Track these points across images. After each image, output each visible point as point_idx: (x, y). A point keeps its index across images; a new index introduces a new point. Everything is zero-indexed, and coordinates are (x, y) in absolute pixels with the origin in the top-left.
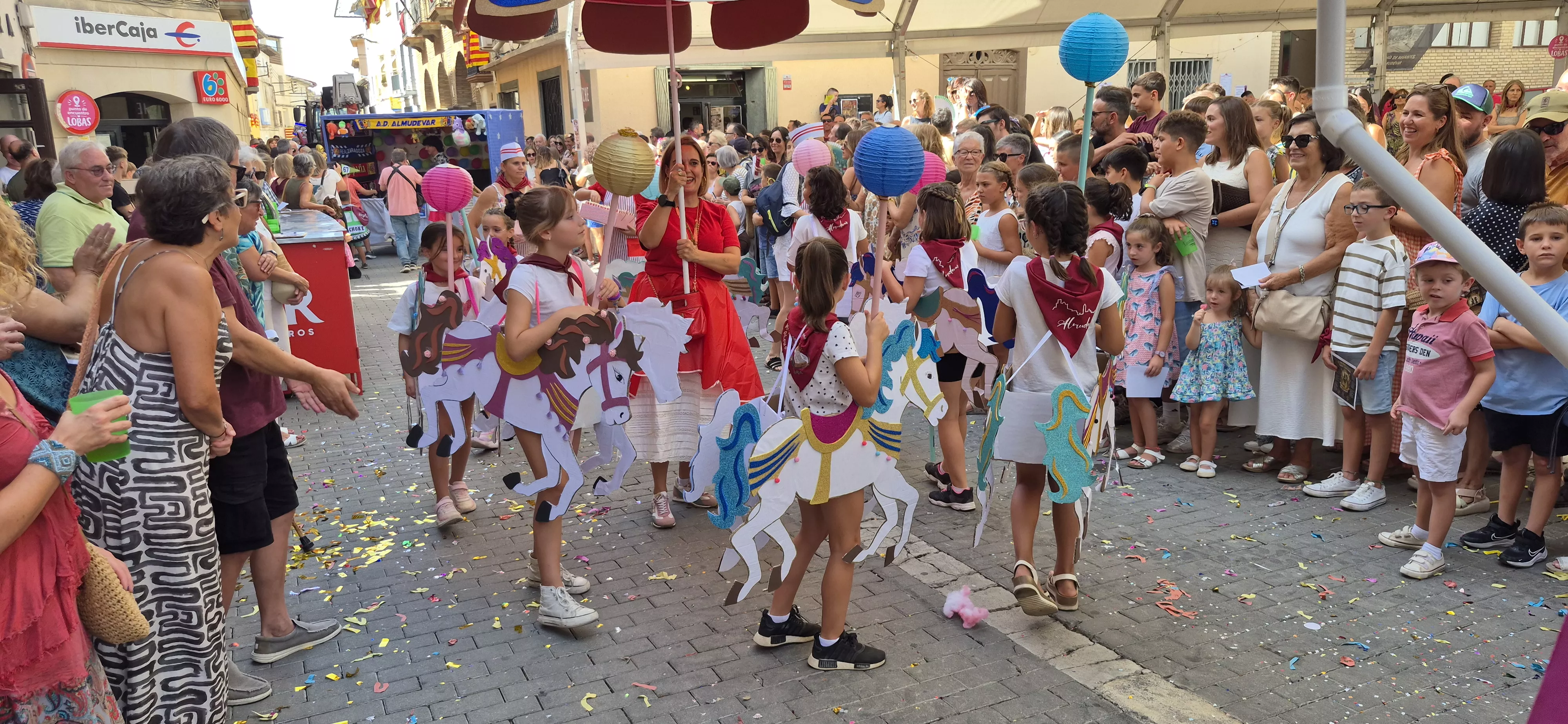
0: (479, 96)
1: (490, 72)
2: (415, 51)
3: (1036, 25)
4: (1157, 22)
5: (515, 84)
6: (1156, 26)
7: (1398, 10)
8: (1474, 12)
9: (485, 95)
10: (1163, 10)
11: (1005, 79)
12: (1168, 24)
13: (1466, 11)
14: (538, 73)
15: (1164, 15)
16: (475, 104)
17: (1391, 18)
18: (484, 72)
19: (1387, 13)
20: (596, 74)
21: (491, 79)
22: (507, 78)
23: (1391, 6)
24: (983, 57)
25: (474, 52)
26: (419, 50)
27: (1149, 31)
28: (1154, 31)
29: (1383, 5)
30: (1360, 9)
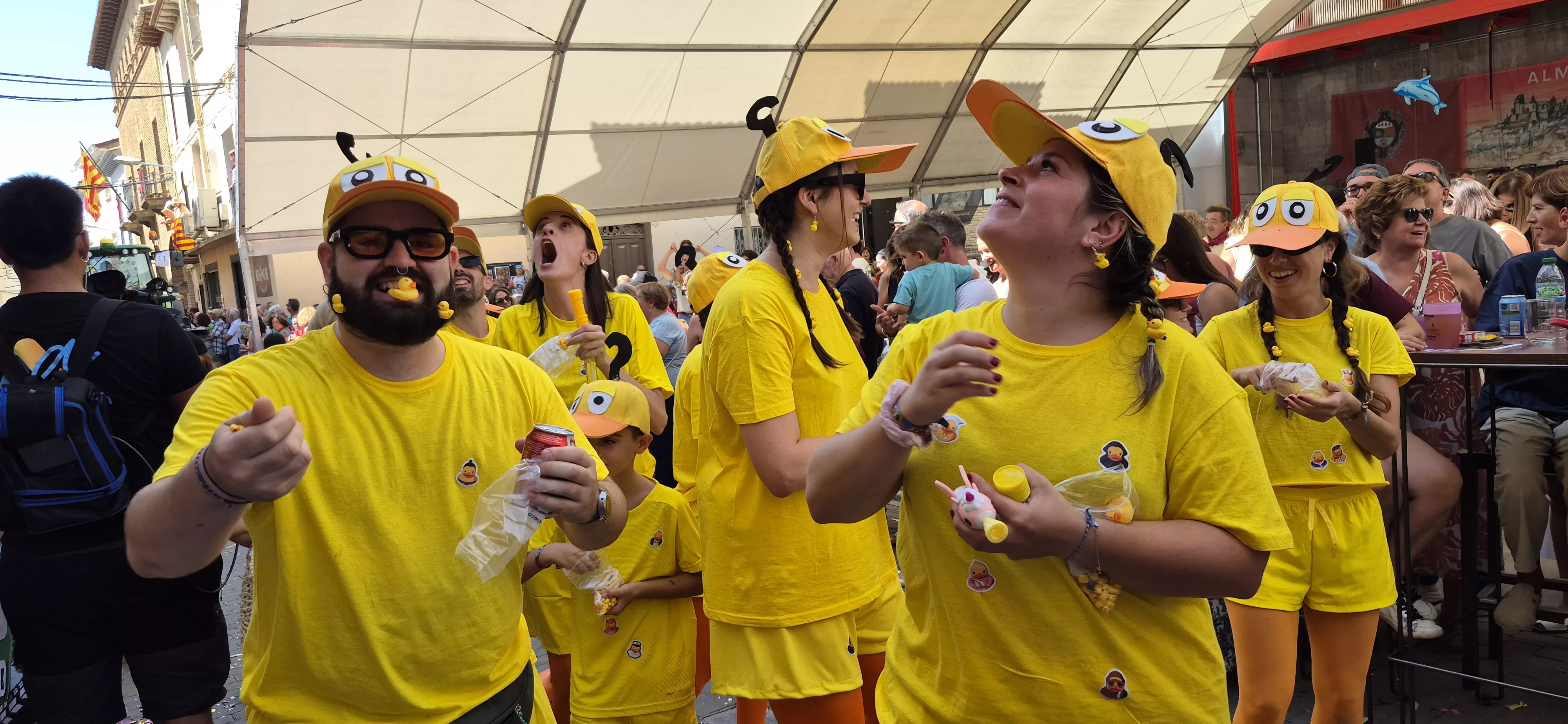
0: (190, 276)
1: (197, 255)
2: (133, 235)
3: (641, 206)
4: (739, 200)
5: (215, 266)
6: (739, 204)
7: (928, 183)
8: (989, 181)
9: (195, 274)
10: (742, 192)
11: (635, 246)
12: (746, 202)
13: (983, 181)
14: (231, 257)
15: (743, 195)
16: (186, 283)
17: (922, 189)
18: (190, 255)
19: (918, 186)
20: (272, 259)
21: (199, 262)
22: (209, 262)
23: (921, 181)
24: (615, 230)
25: (179, 239)
26: (137, 234)
27: (734, 208)
28: (738, 207)
29: (915, 180)
30: (899, 183)
